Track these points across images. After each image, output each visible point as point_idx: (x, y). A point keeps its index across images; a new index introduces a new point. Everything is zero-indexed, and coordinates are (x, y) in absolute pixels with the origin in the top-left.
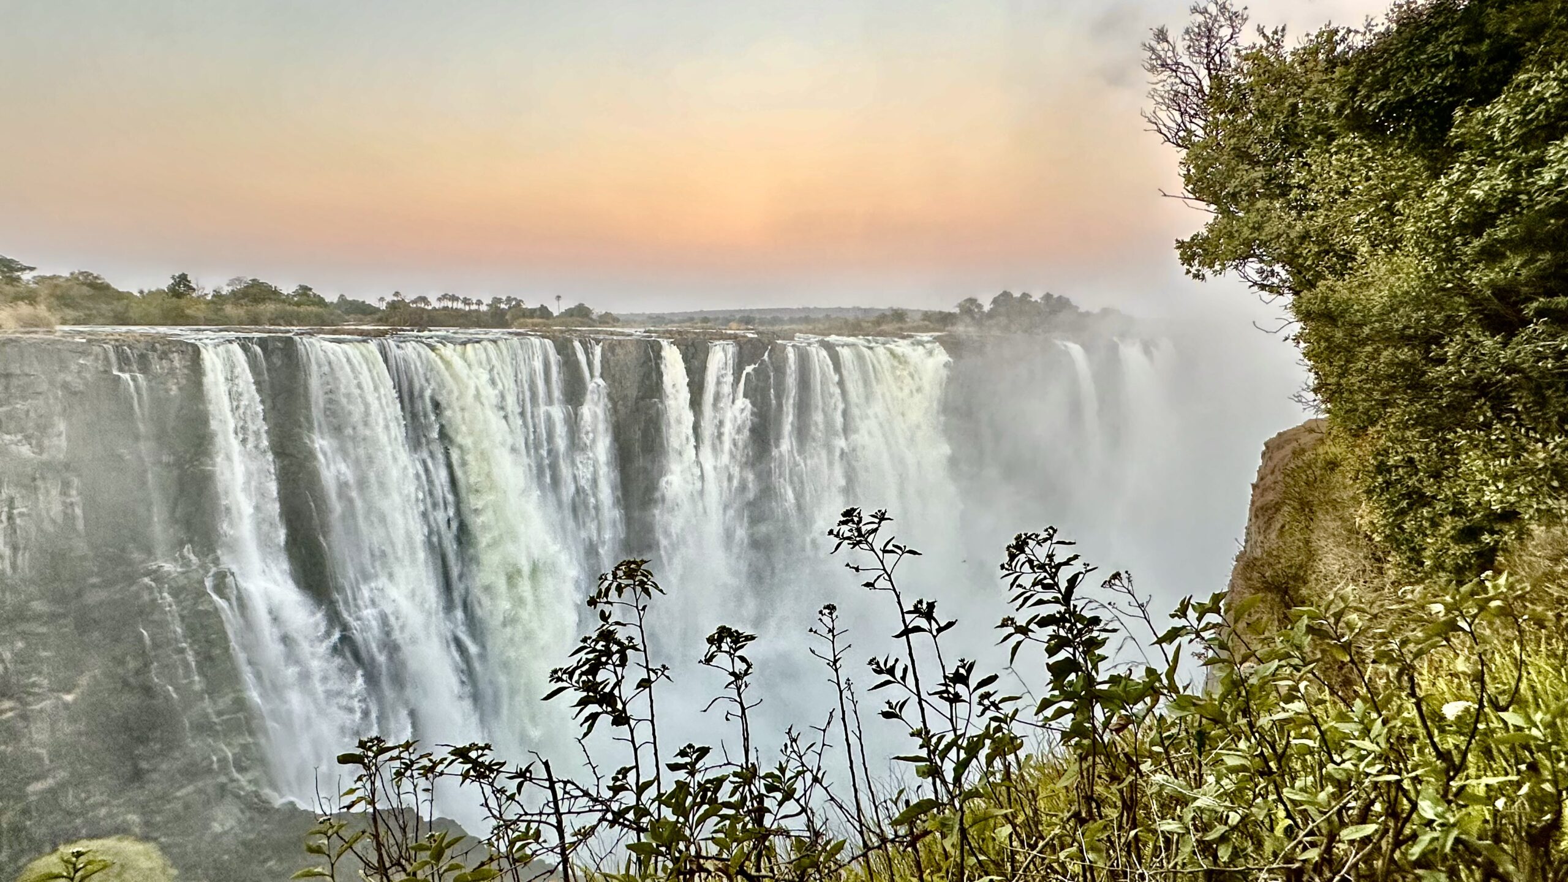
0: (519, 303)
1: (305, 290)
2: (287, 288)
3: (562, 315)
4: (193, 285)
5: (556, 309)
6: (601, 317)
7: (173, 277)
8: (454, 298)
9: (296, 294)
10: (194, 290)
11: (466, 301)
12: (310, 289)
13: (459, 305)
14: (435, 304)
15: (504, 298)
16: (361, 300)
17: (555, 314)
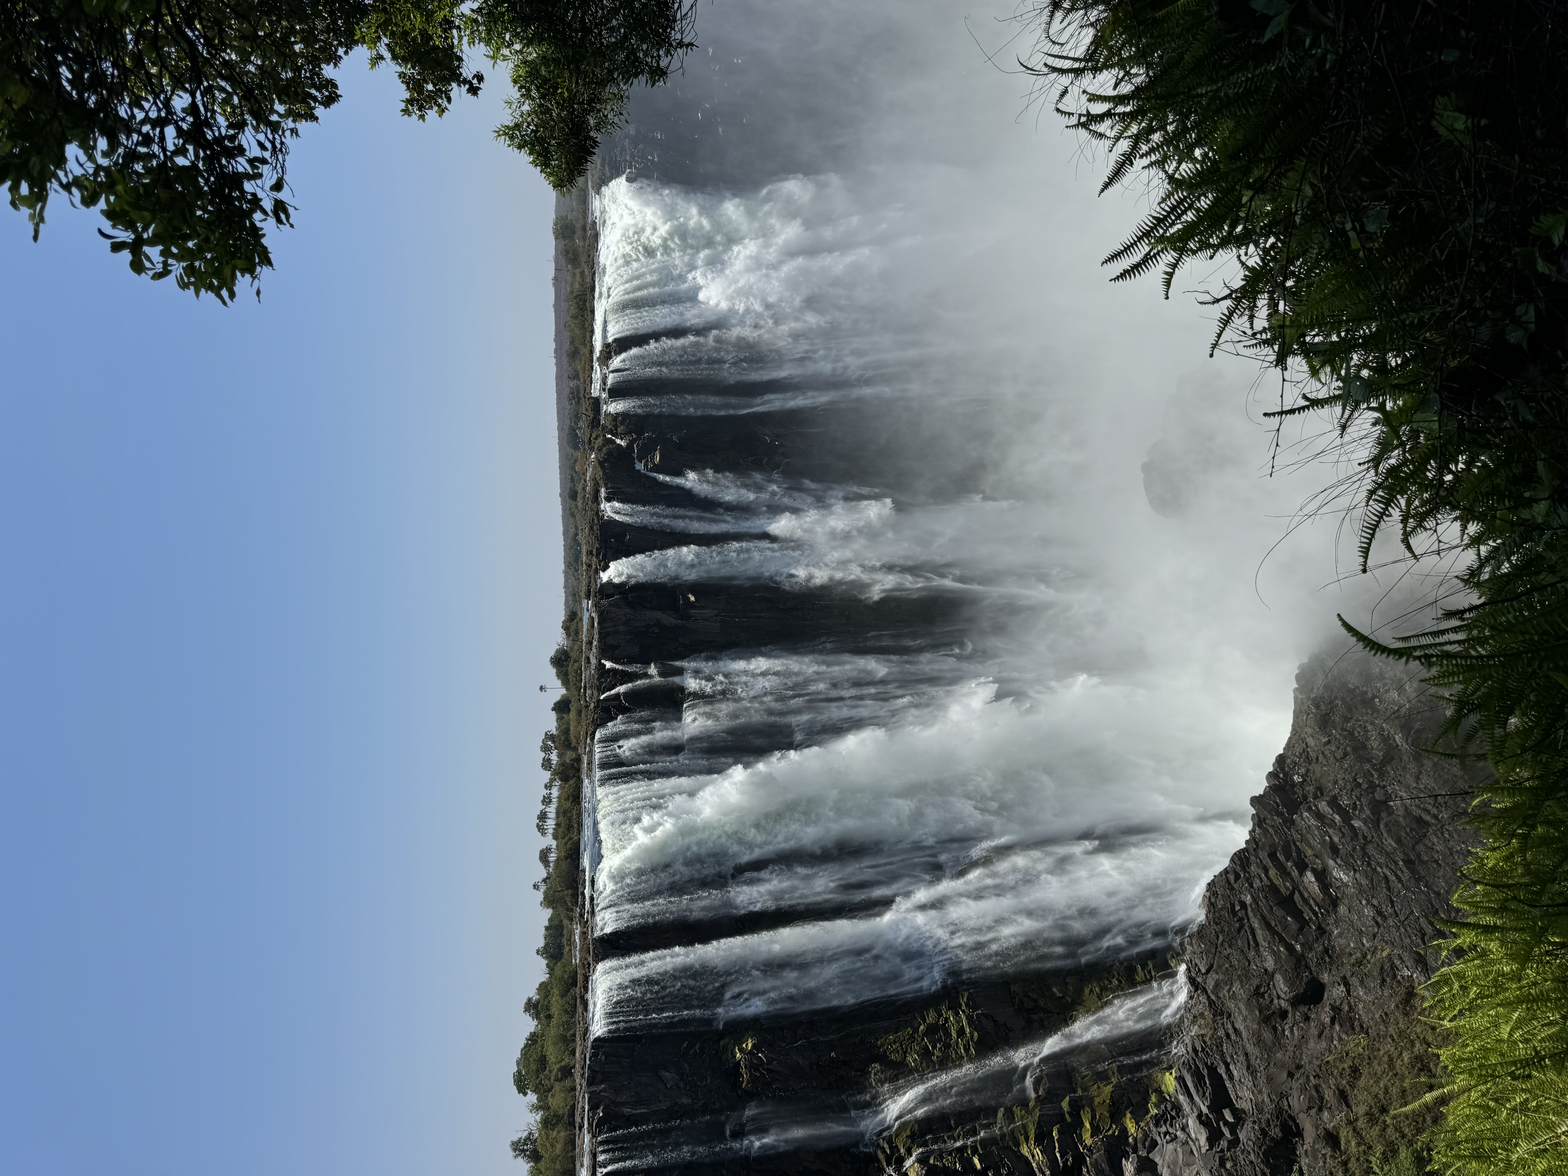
0: (549, 737)
1: (532, 1007)
2: (529, 1025)
3: (566, 683)
4: (526, 1134)
5: (558, 691)
6: (568, 635)
7: (516, 1157)
8: (543, 817)
9: (537, 1016)
10: (530, 1134)
11: (547, 801)
12: (530, 1000)
13: (552, 810)
14: (549, 841)
15: (543, 754)
16: (543, 931)
17: (564, 691)
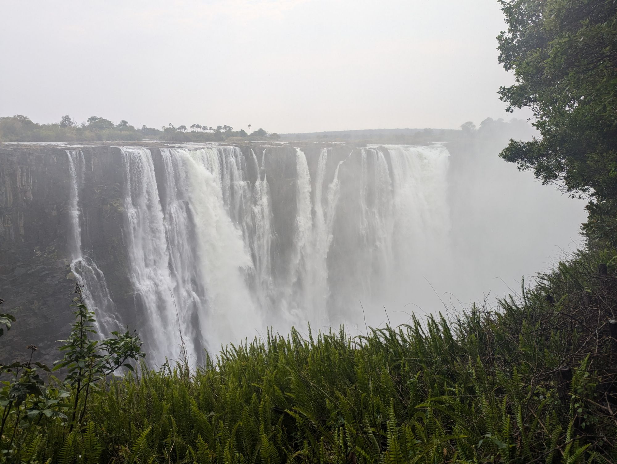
0: (230, 128)
1: (124, 123)
3: (252, 134)
6: (271, 135)
7: (63, 117)
8: (198, 126)
9: (120, 125)
10: (72, 123)
12: (127, 122)
13: (201, 130)
14: (189, 130)
15: (223, 126)
17: (249, 134)
